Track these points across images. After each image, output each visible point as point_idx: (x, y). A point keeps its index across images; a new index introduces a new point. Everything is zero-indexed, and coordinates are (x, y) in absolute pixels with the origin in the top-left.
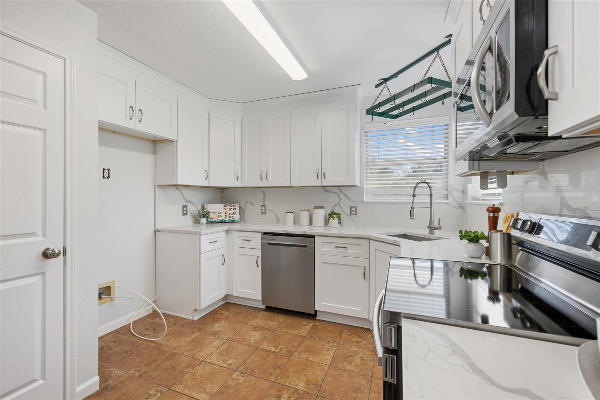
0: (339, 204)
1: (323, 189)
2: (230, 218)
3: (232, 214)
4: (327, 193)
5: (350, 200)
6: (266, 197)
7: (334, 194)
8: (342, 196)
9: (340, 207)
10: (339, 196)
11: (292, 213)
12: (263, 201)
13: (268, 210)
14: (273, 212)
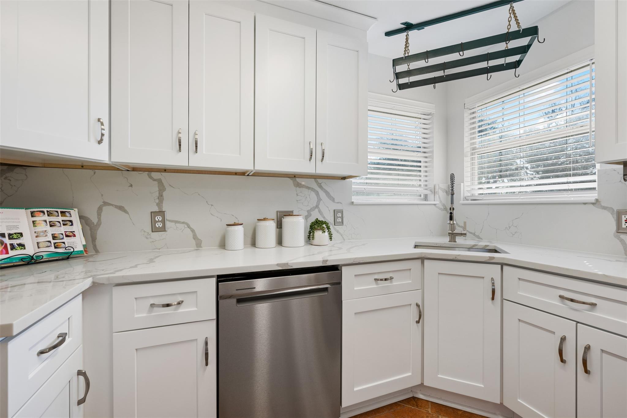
0: (317, 206)
1: (292, 181)
2: (55, 248)
3: (61, 236)
4: (298, 188)
5: (333, 200)
6: (165, 194)
7: (310, 191)
8: (322, 194)
9: (320, 211)
10: (317, 194)
11: (241, 225)
12: (157, 201)
13: (169, 221)
14: (186, 226)
